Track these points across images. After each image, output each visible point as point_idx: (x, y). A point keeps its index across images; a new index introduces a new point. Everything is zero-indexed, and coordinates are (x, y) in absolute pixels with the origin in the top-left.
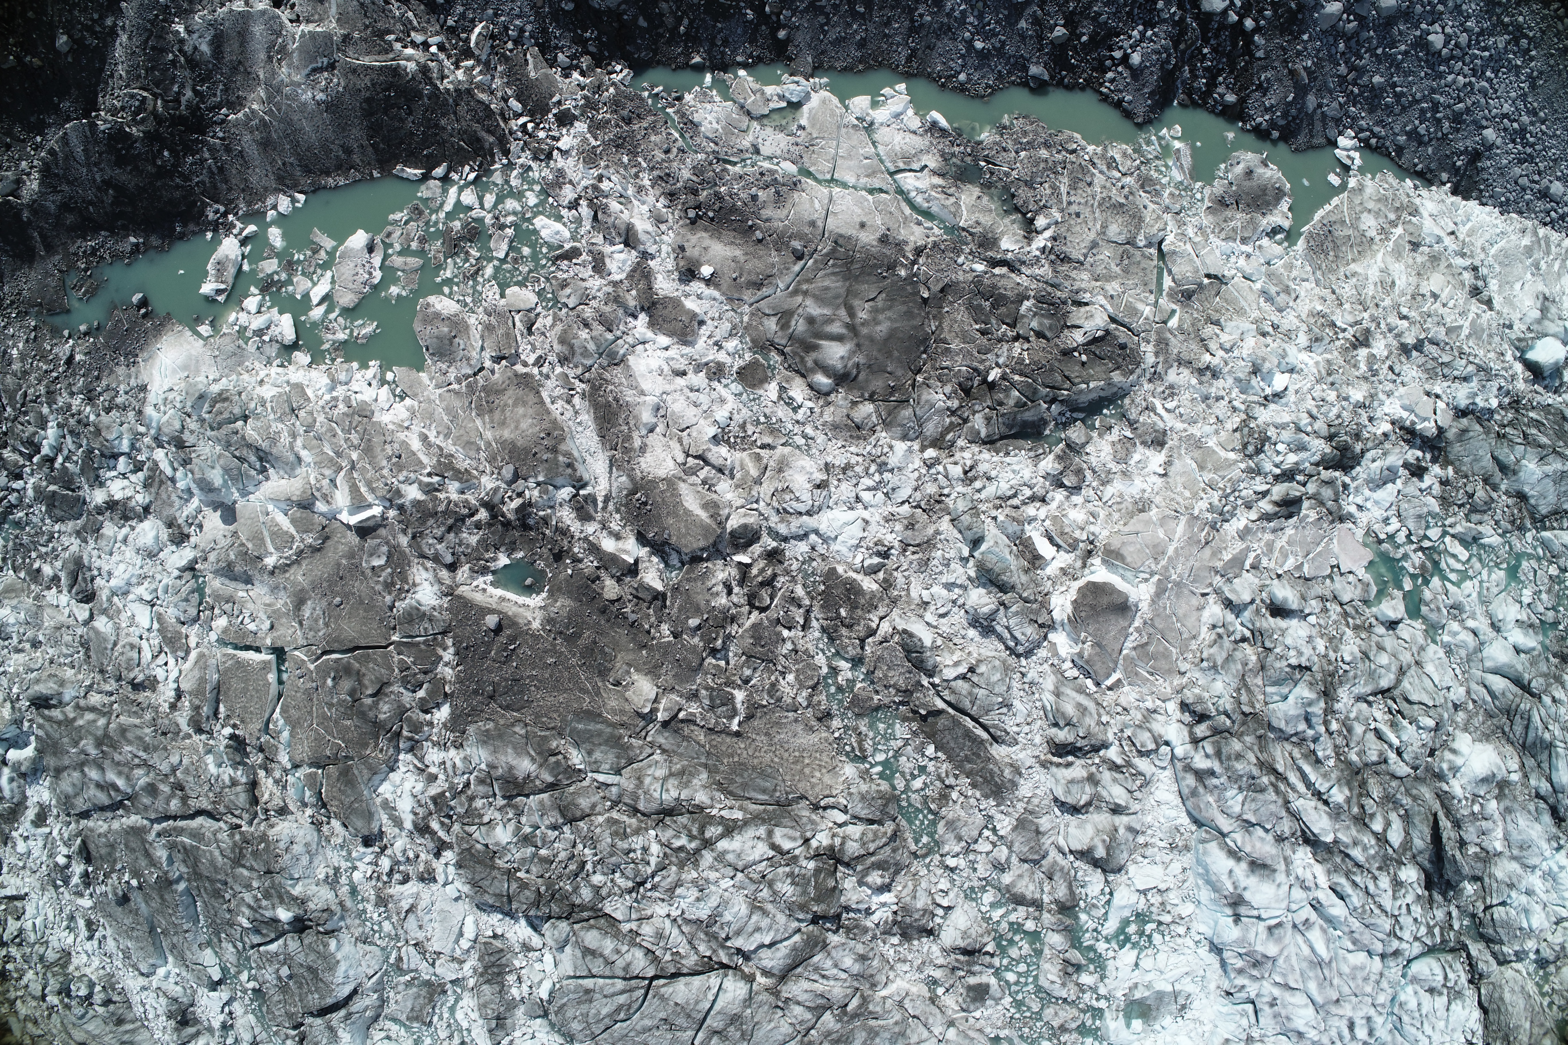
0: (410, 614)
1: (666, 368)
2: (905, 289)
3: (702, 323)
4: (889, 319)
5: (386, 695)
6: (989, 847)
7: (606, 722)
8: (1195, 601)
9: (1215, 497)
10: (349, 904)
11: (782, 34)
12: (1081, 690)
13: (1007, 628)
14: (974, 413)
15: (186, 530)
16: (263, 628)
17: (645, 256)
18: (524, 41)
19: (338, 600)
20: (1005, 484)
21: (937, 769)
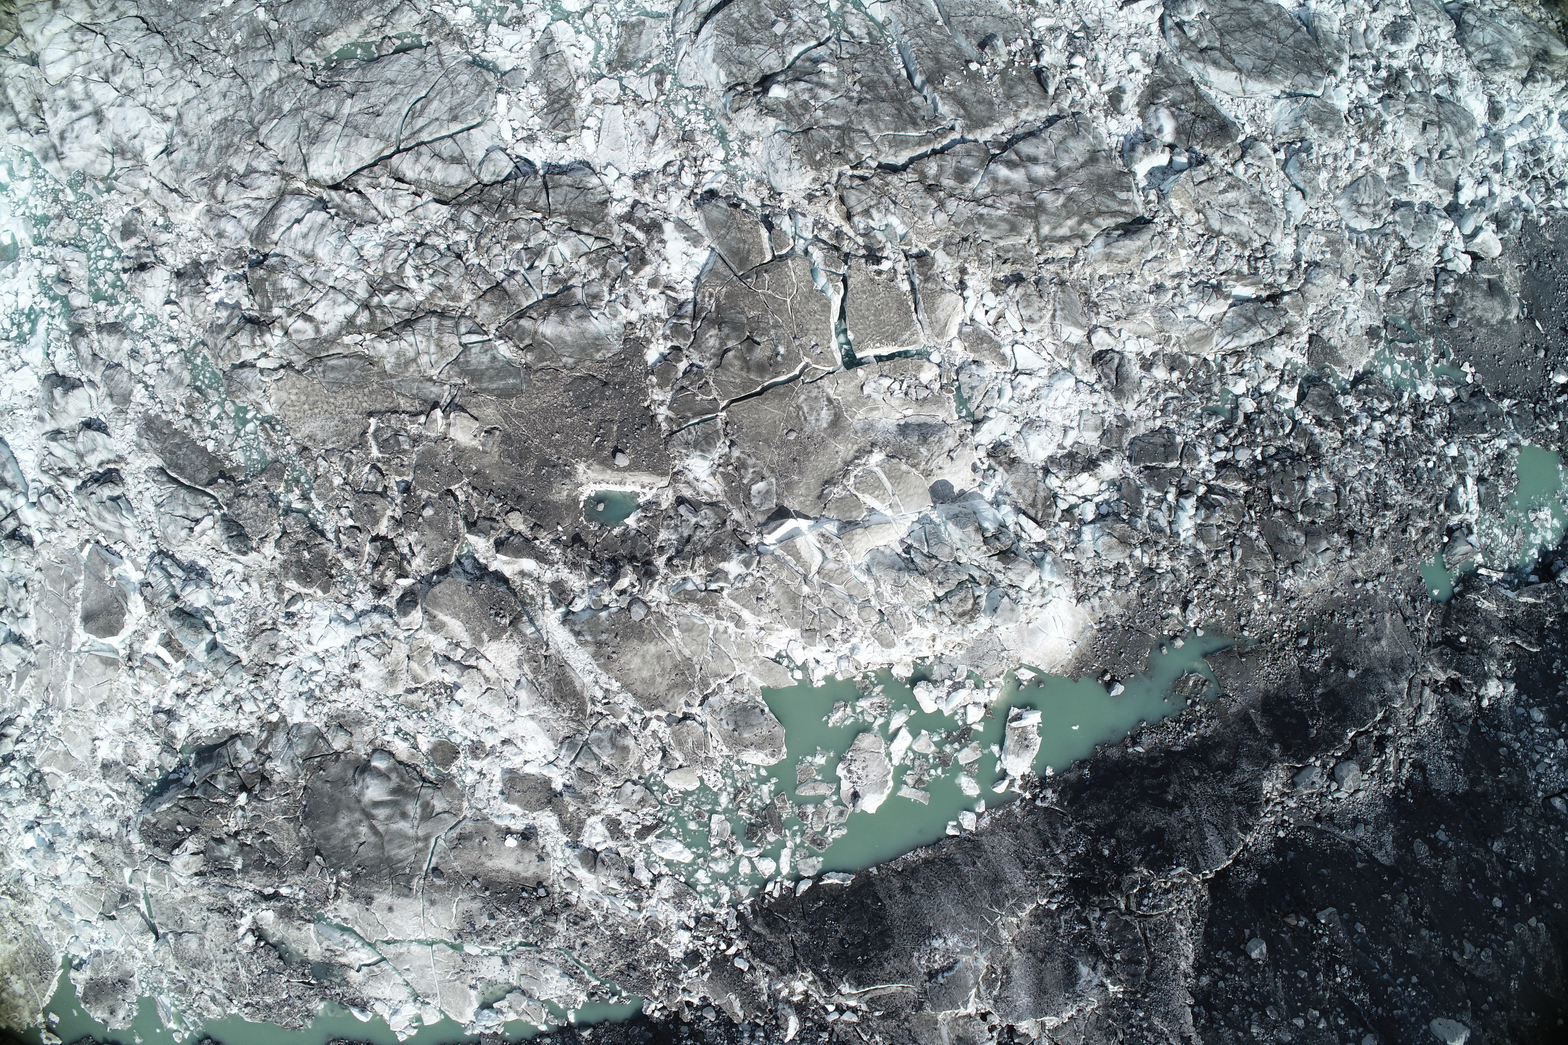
0: (709, 444)
1: (520, 744)
2: (338, 859)
3: (502, 793)
4: (340, 831)
5: (715, 355)
6: (147, 369)
7: (491, 392)
8: (44, 636)
9: (51, 730)
10: (724, 122)
12: (108, 533)
13: (170, 576)
14: (253, 760)
15: (992, 462)
16: (873, 385)
17: (574, 845)
18: (748, 1028)
19: (792, 436)
20: (209, 704)
21: (202, 430)
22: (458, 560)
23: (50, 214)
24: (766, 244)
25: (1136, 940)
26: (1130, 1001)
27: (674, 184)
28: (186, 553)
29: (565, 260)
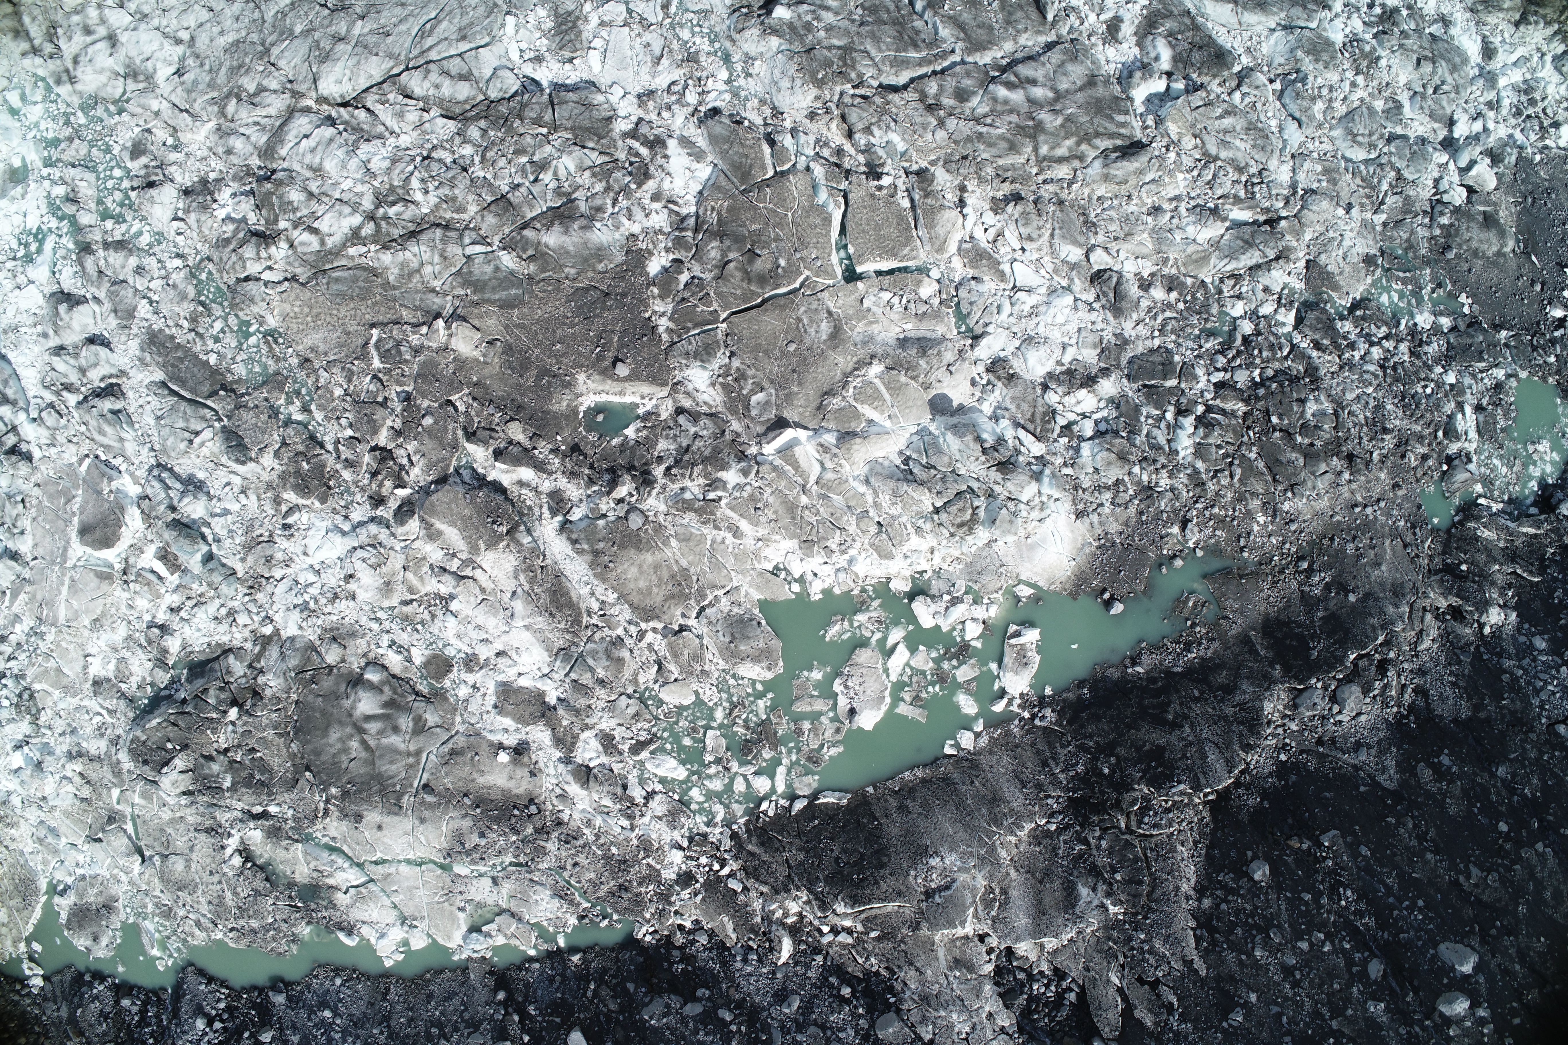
0: (709, 354)
1: (514, 656)
2: (328, 775)
3: (495, 707)
4: (331, 746)
5: (716, 267)
6: (152, 285)
7: (493, 303)
8: (40, 552)
9: (43, 647)
10: (728, 44)
11: (501, 996)
12: (107, 448)
13: (168, 488)
14: (245, 675)
15: (991, 377)
16: (873, 299)
17: (567, 760)
18: (741, 951)
19: (792, 348)
20: (202, 617)
21: (205, 344)
22: (457, 471)
23: (61, 137)
24: (768, 160)
25: (1136, 860)
26: (1130, 923)
27: (678, 102)
28: (185, 466)
29: (569, 174)
